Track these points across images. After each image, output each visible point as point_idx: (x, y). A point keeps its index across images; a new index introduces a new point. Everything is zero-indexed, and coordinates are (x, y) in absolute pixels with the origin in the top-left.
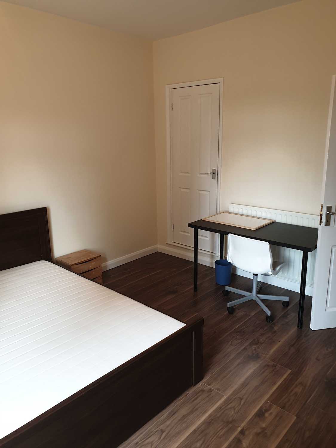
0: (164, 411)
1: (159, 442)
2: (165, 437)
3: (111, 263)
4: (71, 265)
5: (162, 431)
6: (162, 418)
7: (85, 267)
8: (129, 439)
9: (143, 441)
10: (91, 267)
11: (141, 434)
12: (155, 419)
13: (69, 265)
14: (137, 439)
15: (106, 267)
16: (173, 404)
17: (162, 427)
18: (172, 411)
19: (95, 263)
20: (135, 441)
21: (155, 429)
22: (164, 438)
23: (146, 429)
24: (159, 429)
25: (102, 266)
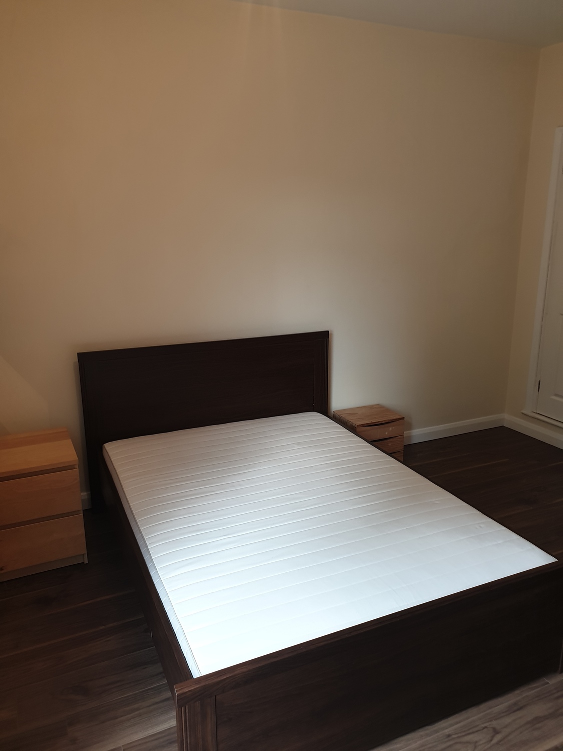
0: (500, 699)
1: (489, 746)
2: (500, 741)
3: (419, 433)
4: (356, 426)
5: (496, 732)
6: (496, 709)
7: (378, 433)
8: (436, 724)
9: (459, 735)
10: (386, 433)
11: (457, 723)
12: (483, 706)
13: (354, 425)
14: (450, 729)
15: (410, 437)
16: (517, 692)
17: (494, 724)
18: (515, 704)
19: (394, 428)
20: (446, 731)
21: (483, 723)
22: (498, 743)
23: (467, 718)
24: (490, 725)
25: (404, 435)
